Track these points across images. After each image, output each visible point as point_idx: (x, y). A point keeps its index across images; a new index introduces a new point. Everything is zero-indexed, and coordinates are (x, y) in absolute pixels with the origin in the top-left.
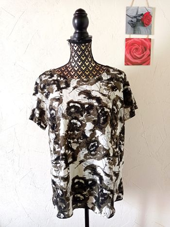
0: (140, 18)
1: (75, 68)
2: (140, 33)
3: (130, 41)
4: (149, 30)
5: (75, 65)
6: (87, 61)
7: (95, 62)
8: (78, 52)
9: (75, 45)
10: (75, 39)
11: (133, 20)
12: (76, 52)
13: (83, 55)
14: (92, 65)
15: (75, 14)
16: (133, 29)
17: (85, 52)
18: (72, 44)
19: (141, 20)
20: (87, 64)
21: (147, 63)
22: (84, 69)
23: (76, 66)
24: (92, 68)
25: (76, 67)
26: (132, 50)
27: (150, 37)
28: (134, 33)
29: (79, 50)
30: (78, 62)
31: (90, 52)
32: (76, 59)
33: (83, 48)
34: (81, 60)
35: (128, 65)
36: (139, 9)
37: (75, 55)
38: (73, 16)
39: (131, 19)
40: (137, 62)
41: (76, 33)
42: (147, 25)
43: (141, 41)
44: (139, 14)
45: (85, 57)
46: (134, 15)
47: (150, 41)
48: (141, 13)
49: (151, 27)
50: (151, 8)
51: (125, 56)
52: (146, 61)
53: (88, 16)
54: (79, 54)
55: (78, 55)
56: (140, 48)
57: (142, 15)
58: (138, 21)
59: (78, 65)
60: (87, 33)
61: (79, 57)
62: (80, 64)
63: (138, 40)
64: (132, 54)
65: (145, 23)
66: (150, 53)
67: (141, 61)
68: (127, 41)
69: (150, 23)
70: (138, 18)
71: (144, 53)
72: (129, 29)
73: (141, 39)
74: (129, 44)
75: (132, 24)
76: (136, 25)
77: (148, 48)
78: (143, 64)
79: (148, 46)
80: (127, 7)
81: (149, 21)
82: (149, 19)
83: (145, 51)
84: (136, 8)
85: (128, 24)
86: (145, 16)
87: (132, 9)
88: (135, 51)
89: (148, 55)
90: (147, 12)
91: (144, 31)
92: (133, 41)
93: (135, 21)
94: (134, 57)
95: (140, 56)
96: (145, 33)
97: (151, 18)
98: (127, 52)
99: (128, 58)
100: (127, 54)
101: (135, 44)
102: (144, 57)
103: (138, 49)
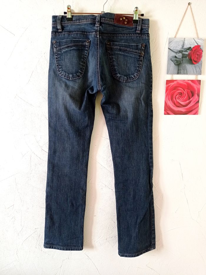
0: (187, 53)
2: (186, 73)
3: (172, 84)
11: (177, 56)
16: (176, 67)
19: (189, 55)
21: (194, 112)
26: (174, 96)
27: (199, 77)
28: (178, 73)
35: (168, 114)
36: (186, 42)
39: (174, 54)
40: (181, 111)
42: (195, 61)
43: (188, 84)
46: (179, 48)
47: (200, 84)
49: (201, 64)
50: (201, 39)
51: (165, 102)
52: (192, 111)
57: (189, 48)
58: (184, 56)
63: (184, 82)
64: (175, 100)
65: (193, 60)
66: (198, 100)
67: (186, 109)
68: (168, 84)
69: (200, 60)
70: (184, 53)
71: (191, 100)
72: (171, 68)
73: (188, 81)
74: (171, 87)
75: (176, 61)
76: (181, 62)
77: (196, 92)
78: (189, 113)
79: (197, 89)
80: (169, 39)
81: (198, 57)
82: (199, 55)
83: (192, 97)
84: (182, 40)
85: (171, 61)
86: (193, 51)
87: (177, 42)
88: (179, 96)
89: (196, 102)
90: (196, 45)
91: (192, 70)
92: (176, 83)
93: (181, 57)
94: (177, 105)
95: (185, 103)
96: (193, 72)
97: (202, 54)
98: (167, 98)
99: (169, 105)
100: (168, 100)
101: (179, 87)
102: (190, 104)
103: (183, 94)
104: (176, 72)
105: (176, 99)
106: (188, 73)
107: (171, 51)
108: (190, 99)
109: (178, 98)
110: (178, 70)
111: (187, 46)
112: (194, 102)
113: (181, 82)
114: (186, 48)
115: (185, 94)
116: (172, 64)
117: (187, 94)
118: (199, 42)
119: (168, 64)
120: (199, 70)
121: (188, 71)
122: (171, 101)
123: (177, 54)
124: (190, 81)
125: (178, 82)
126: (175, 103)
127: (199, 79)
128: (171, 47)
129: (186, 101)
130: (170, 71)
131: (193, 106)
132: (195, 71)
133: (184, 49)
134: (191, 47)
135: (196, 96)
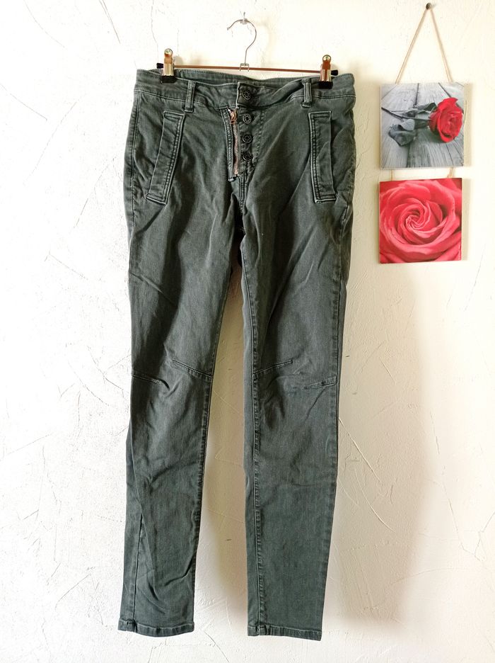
0: (425, 117)
2: (427, 164)
3: (395, 190)
4: (454, 154)
11: (402, 124)
16: (403, 152)
19: (431, 121)
21: (452, 253)
26: (402, 218)
27: (459, 173)
28: (408, 165)
35: (390, 261)
36: (422, 92)
39: (396, 122)
40: (420, 254)
42: (446, 135)
43: (433, 189)
44: (421, 104)
46: (407, 107)
47: (460, 187)
48: (428, 102)
49: (462, 141)
50: (459, 84)
51: (381, 234)
52: (445, 252)
56: (427, 209)
57: (431, 106)
58: (419, 125)
63: (421, 184)
64: (403, 227)
65: (442, 132)
66: (459, 224)
67: (431, 248)
68: (385, 191)
69: (458, 131)
70: (419, 117)
71: (441, 225)
73: (431, 182)
75: (400, 138)
76: (415, 138)
77: (454, 208)
78: (439, 256)
79: (454, 202)
80: (384, 87)
81: (453, 124)
82: (455, 120)
83: (443, 219)
84: (412, 88)
85: (389, 137)
86: (441, 111)
87: (401, 93)
88: (412, 218)
90: (447, 97)
91: (441, 155)
92: (403, 188)
93: (412, 128)
94: (409, 238)
95: (428, 234)
96: (443, 161)
97: (461, 117)
98: (385, 224)
99: (390, 242)
100: (386, 230)
101: (411, 197)
102: (441, 235)
103: (422, 214)
104: (404, 161)
105: (405, 224)
106: (432, 162)
107: (389, 115)
108: (439, 224)
109: (411, 223)
110: (409, 157)
111: (424, 101)
112: (451, 229)
113: (416, 186)
114: (422, 106)
115: (426, 212)
116: (394, 145)
117: (430, 212)
118: (453, 91)
119: (384, 145)
120: (459, 156)
121: (431, 158)
122: (393, 229)
123: (403, 121)
124: (437, 181)
125: (408, 186)
126: (405, 234)
127: (457, 176)
129: (430, 230)
131: (446, 240)
132: (447, 157)
133: (419, 108)
134: (434, 104)
135: (454, 215)
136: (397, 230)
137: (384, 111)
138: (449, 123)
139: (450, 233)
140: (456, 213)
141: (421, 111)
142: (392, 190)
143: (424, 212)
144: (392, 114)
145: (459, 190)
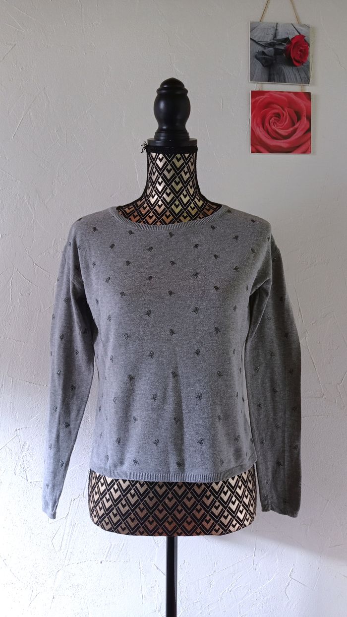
0: (282, 48)
1: (157, 208)
2: (283, 80)
3: (262, 97)
4: (303, 75)
5: (157, 202)
6: (185, 193)
7: (203, 198)
8: (165, 172)
9: (161, 156)
10: (159, 144)
11: (265, 51)
12: (161, 171)
13: (177, 180)
14: (195, 204)
15: (159, 91)
16: (265, 70)
17: (183, 173)
18: (154, 155)
19: (286, 51)
20: (185, 200)
21: (303, 148)
22: (177, 211)
23: (160, 203)
24: (196, 210)
25: (160, 207)
26: (267, 118)
27: (308, 89)
28: (270, 79)
29: (169, 167)
30: (165, 195)
31: (194, 174)
32: (160, 188)
33: (178, 164)
34: (172, 189)
35: (258, 152)
36: (280, 29)
37: (157, 178)
38: (156, 95)
39: (260, 49)
40: (280, 147)
41: (160, 131)
42: (296, 61)
43: (288, 97)
44: (279, 37)
45: (180, 185)
46: (269, 39)
47: (309, 99)
48: (284, 36)
49: (308, 67)
50: (305, 25)
51: (252, 130)
52: (298, 147)
53: (188, 95)
54: (169, 176)
55: (164, 178)
56: (286, 114)
57: (286, 40)
58: (277, 52)
59: (164, 201)
60: (186, 133)
61: (168, 182)
62: (168, 199)
63: (280, 95)
64: (268, 126)
65: (294, 59)
66: (309, 126)
67: (288, 143)
68: (256, 97)
69: (305, 59)
70: (277, 47)
71: (296, 126)
72: (257, 71)
73: (289, 94)
74: (259, 103)
75: (264, 61)
76: (274, 61)
77: (305, 114)
78: (295, 149)
79: (305, 109)
80: (252, 23)
81: (302, 54)
82: (303, 51)
83: (297, 122)
84: (272, 26)
85: (255, 59)
86: (293, 44)
87: (265, 28)
88: (275, 119)
89: (305, 131)
90: (298, 34)
91: (293, 75)
92: (268, 96)
93: (272, 54)
94: (273, 135)
95: (287, 132)
96: (295, 80)
97: (308, 49)
98: (255, 122)
99: (258, 136)
100: (256, 127)
101: (273, 104)
102: (296, 134)
103: (282, 117)
104: (266, 77)
105: (269, 124)
106: (287, 79)
107: (255, 43)
108: (294, 125)
109: (274, 123)
110: (270, 74)
111: (281, 35)
112: (302, 130)
113: (277, 95)
114: (280, 39)
115: (284, 116)
116: (259, 65)
117: (288, 116)
118: (302, 30)
119: (252, 65)
120: (306, 76)
121: (286, 77)
122: (261, 128)
123: (265, 49)
124: (292, 93)
125: (271, 95)
126: (269, 131)
127: (307, 91)
128: (255, 37)
129: (288, 129)
130: (255, 76)
131: (300, 137)
132: (298, 77)
133: (278, 40)
134: (288, 38)
135: (304, 119)
136: (263, 128)
137: (252, 41)
138: (299, 53)
139: (303, 133)
140: (307, 118)
141: (278, 43)
142: (259, 97)
143: (283, 115)
144: (258, 43)
145: (309, 101)
